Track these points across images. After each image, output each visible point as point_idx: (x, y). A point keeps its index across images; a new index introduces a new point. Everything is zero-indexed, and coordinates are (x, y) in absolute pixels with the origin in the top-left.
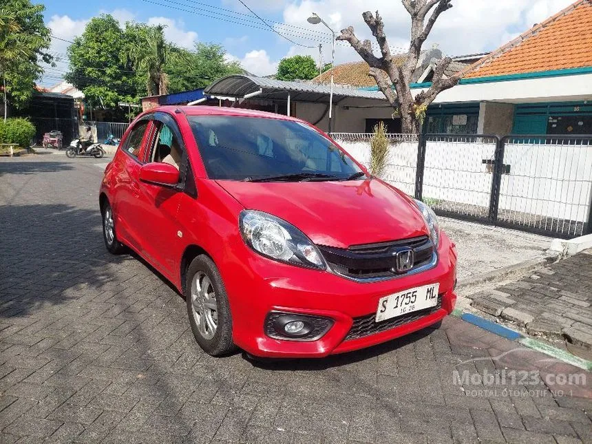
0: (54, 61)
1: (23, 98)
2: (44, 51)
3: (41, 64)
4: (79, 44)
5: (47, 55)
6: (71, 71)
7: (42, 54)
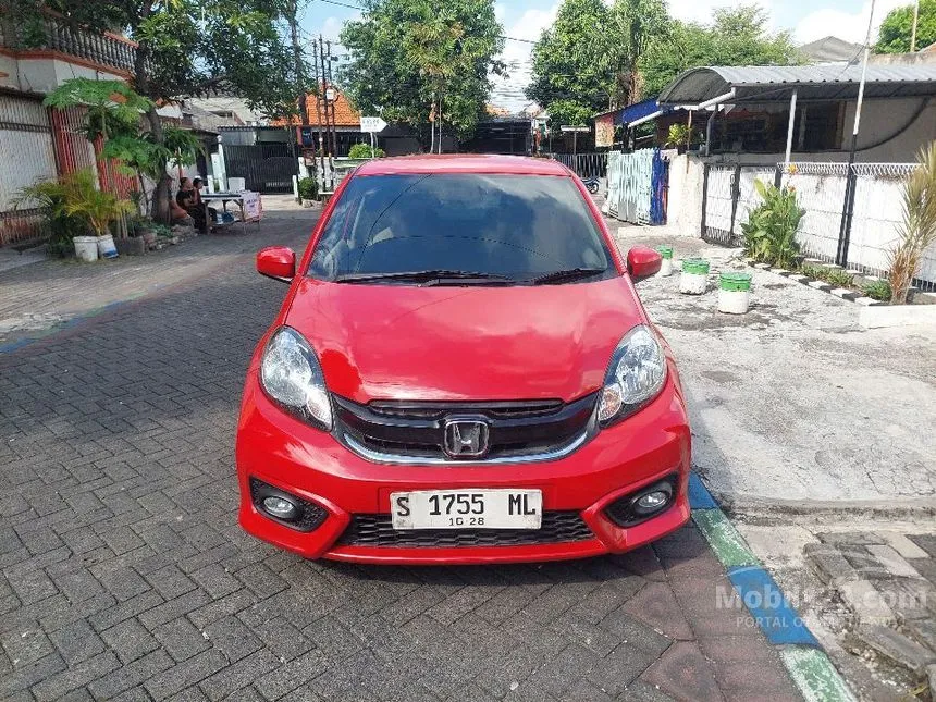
0: (508, 70)
1: (464, 127)
2: (496, 58)
3: (491, 77)
4: (546, 39)
5: (499, 62)
6: (534, 82)
7: (492, 62)
